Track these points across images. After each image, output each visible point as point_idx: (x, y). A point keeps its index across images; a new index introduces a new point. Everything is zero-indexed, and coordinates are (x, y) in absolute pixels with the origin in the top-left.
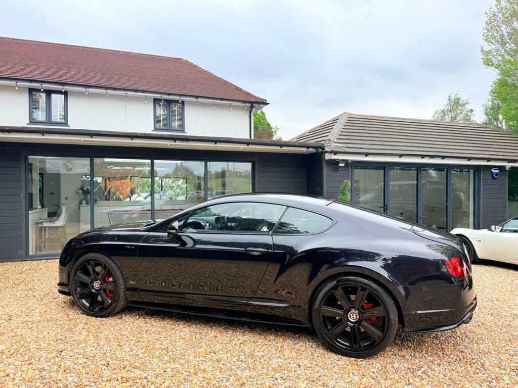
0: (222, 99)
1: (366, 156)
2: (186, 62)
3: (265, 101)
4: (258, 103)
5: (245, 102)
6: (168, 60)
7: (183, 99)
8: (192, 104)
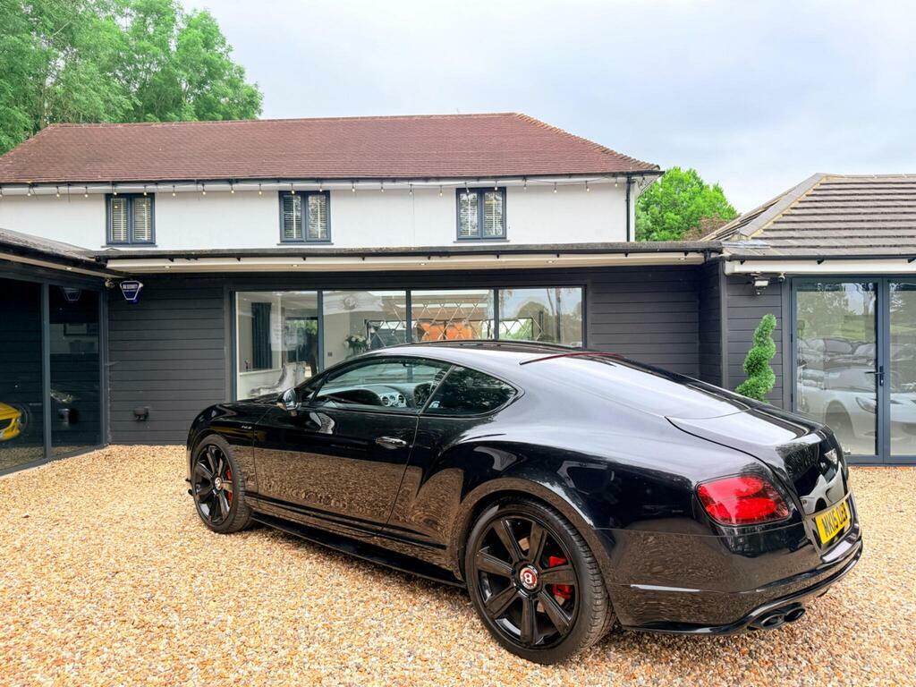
0: (570, 175)
1: (819, 263)
3: (656, 169)
4: (641, 174)
5: (614, 175)
6: (491, 119)
7: (501, 183)
8: (518, 189)
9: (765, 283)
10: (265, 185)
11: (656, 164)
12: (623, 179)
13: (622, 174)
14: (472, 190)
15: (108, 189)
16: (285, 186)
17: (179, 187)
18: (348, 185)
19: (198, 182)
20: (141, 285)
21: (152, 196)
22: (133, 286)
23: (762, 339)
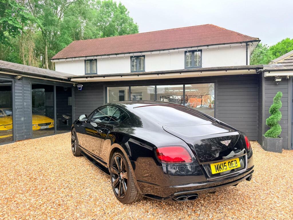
0: (224, 44)
2: (211, 25)
3: (257, 39)
4: (251, 42)
5: (241, 43)
6: (200, 27)
8: (206, 50)
9: (280, 80)
10: (126, 55)
12: (245, 44)
13: (244, 42)
15: (84, 58)
16: (131, 55)
17: (103, 57)
18: (150, 53)
19: (108, 55)
20: (82, 86)
21: (96, 60)
22: (80, 86)
23: (276, 101)
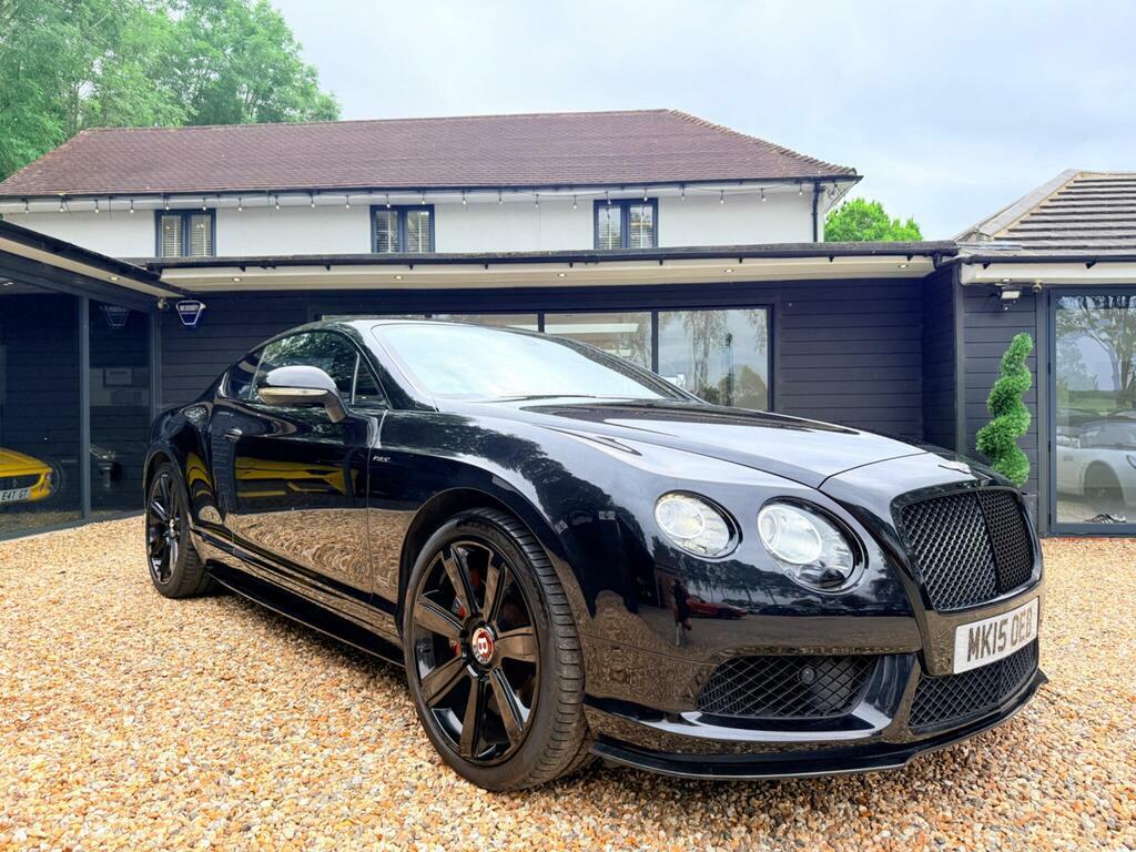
1: (1089, 266)
2: (675, 114)
3: (852, 173)
4: (833, 179)
5: (798, 181)
6: (636, 116)
7: (652, 192)
8: (674, 200)
9: (1015, 295)
10: (354, 197)
11: (851, 167)
12: (808, 187)
13: (809, 179)
14: (616, 202)
15: (158, 203)
16: (378, 198)
17: (248, 200)
18: (457, 196)
19: (270, 193)
20: (202, 306)
21: (212, 212)
22: (193, 308)
23: (1013, 366)
